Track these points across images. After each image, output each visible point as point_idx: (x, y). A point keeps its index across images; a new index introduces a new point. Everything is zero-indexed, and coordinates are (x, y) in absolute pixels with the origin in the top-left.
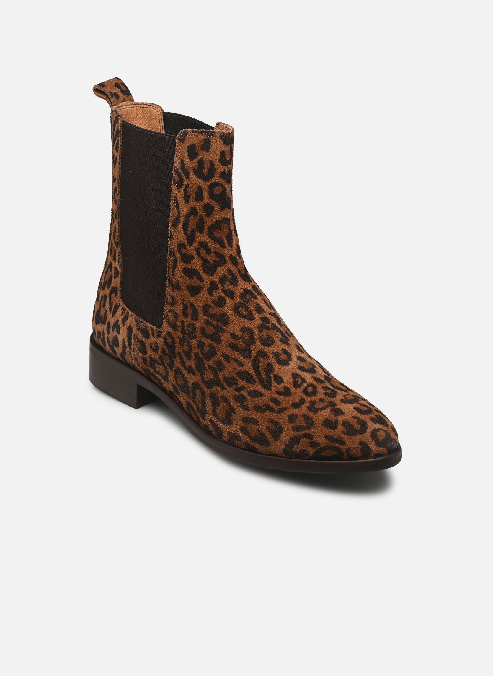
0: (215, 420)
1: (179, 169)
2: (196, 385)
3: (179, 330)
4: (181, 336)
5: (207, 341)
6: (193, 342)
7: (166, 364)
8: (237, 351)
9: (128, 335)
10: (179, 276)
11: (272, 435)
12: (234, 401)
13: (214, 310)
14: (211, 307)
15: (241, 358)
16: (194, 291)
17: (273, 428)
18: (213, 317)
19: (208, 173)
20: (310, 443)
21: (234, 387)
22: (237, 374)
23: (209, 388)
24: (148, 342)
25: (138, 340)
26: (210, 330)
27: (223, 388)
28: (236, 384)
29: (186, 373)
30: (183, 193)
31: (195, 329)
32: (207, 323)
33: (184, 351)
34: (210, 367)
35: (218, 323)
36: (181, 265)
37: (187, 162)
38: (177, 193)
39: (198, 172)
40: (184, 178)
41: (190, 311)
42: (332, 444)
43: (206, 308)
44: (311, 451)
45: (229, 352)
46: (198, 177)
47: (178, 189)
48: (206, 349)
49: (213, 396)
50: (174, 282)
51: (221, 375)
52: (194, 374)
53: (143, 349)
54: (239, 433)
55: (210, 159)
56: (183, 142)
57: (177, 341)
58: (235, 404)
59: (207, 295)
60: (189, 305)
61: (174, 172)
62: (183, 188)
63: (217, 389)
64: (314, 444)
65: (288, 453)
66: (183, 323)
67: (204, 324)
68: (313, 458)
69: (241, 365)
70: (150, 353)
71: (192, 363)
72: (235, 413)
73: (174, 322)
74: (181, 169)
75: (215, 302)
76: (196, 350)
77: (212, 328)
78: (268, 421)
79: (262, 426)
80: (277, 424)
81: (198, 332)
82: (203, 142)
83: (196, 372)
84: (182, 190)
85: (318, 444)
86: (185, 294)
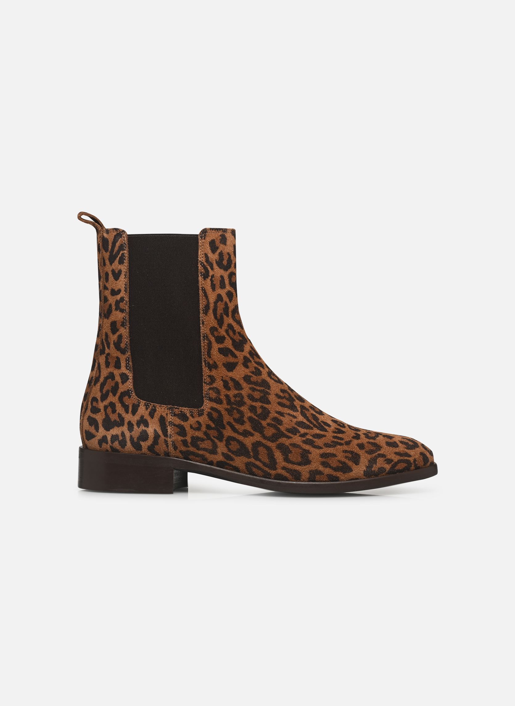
0: (290, 466)
1: (204, 262)
2: (256, 445)
3: (225, 402)
4: (229, 407)
5: (258, 404)
6: (244, 409)
7: (212, 438)
8: (285, 407)
9: (160, 424)
10: (216, 355)
11: (353, 461)
12: (304, 445)
13: (254, 378)
14: (251, 376)
15: (292, 412)
16: (230, 367)
17: (350, 456)
18: (256, 383)
19: (227, 264)
20: (385, 460)
21: (298, 434)
22: (296, 424)
23: (272, 441)
24: (186, 425)
25: (175, 425)
26: (257, 395)
27: (289, 437)
28: (299, 432)
29: (241, 438)
30: (210, 283)
31: (243, 397)
32: (253, 390)
33: (234, 419)
34: (268, 424)
35: (262, 388)
36: (216, 346)
37: (210, 255)
38: (204, 283)
39: (220, 263)
40: (209, 269)
41: (231, 384)
42: (402, 458)
43: (247, 379)
44: (388, 467)
45: (280, 409)
46: (220, 268)
47: (205, 279)
48: (259, 411)
49: (281, 447)
50: (211, 362)
51: (282, 428)
52: (252, 435)
53: (182, 431)
54: (321, 468)
55: (228, 251)
56: (204, 239)
57: (224, 412)
58: (307, 447)
59: (243, 368)
60: (228, 379)
61: (200, 266)
62: (210, 278)
63: (283, 440)
64: (389, 461)
65: (368, 473)
66: (227, 396)
67: (250, 392)
68: (389, 473)
69: (295, 417)
70: (190, 433)
71: (248, 427)
72: (310, 453)
73: (217, 397)
74: (206, 262)
75: (253, 373)
76: (248, 414)
77: (259, 393)
78: (343, 452)
79: (341, 456)
80: (352, 452)
81: (246, 400)
82: (220, 237)
83: (254, 432)
84: (208, 280)
85: (392, 461)
86: (222, 372)
